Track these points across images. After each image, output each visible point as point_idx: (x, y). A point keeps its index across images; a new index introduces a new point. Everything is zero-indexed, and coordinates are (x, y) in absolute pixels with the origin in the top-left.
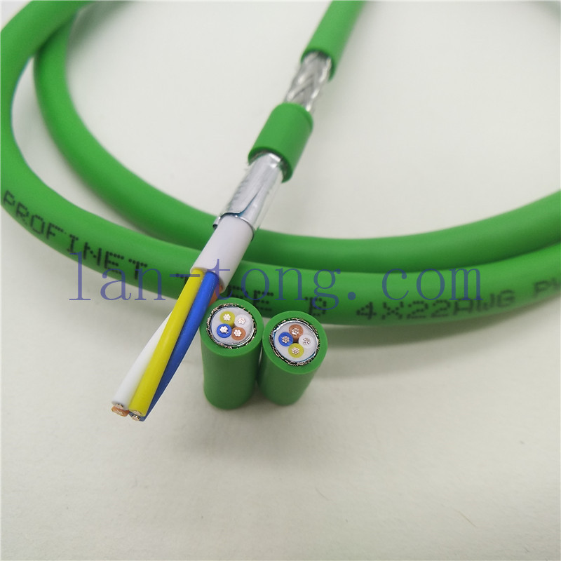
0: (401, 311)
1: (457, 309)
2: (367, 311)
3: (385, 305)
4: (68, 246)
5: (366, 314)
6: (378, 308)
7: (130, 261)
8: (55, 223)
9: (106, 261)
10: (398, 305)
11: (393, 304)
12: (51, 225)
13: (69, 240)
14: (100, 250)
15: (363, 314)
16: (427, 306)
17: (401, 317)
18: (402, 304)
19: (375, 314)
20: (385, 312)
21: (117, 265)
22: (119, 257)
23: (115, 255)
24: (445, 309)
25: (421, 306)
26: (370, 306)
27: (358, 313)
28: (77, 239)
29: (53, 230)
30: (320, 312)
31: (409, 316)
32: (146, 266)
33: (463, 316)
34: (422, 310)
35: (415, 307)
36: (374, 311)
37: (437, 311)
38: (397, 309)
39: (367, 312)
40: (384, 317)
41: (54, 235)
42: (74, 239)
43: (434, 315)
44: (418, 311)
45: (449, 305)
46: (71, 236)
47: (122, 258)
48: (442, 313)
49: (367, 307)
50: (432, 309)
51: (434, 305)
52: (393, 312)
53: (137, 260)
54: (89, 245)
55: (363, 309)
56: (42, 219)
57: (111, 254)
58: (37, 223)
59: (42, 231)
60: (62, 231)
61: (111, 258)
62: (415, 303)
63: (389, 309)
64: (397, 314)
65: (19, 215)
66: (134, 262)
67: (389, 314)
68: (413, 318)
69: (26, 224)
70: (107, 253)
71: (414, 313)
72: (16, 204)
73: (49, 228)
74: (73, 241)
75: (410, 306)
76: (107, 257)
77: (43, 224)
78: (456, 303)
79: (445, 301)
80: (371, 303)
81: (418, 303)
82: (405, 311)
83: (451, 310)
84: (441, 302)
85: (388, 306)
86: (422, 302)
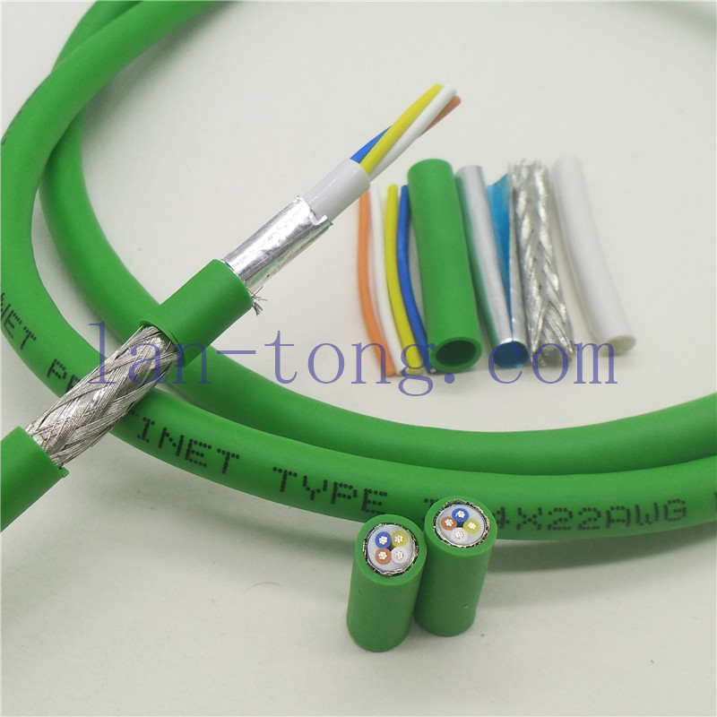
0: (539, 519)
1: (610, 521)
2: (499, 517)
3: (520, 510)
4: (140, 432)
5: (498, 522)
6: (511, 515)
7: (219, 451)
9: (189, 450)
10: (536, 512)
11: (529, 512)
14: (182, 437)
16: (571, 514)
17: (539, 527)
18: (540, 509)
19: (508, 522)
20: (520, 519)
21: (202, 455)
22: (205, 446)
23: (200, 444)
24: (595, 519)
25: (565, 515)
26: (502, 512)
28: (153, 423)
31: (550, 528)
32: (238, 457)
33: (619, 529)
34: (566, 520)
35: (556, 516)
36: (507, 518)
37: (584, 522)
38: (535, 516)
40: (519, 527)
42: (148, 423)
43: (581, 527)
44: (560, 520)
45: (599, 514)
46: (145, 419)
47: (210, 447)
48: (590, 524)
49: (498, 512)
50: (578, 519)
51: (580, 513)
52: (530, 520)
53: (227, 450)
54: (168, 431)
57: (196, 442)
61: (195, 448)
62: (555, 510)
63: (525, 516)
64: (535, 523)
66: (224, 453)
67: (524, 523)
68: (555, 529)
70: (191, 440)
71: (555, 522)
74: (147, 426)
75: (550, 513)
76: (190, 445)
78: (608, 513)
79: (595, 509)
80: (503, 509)
81: (560, 510)
82: (545, 520)
83: (603, 521)
84: (589, 510)
85: (524, 512)
86: (565, 510)
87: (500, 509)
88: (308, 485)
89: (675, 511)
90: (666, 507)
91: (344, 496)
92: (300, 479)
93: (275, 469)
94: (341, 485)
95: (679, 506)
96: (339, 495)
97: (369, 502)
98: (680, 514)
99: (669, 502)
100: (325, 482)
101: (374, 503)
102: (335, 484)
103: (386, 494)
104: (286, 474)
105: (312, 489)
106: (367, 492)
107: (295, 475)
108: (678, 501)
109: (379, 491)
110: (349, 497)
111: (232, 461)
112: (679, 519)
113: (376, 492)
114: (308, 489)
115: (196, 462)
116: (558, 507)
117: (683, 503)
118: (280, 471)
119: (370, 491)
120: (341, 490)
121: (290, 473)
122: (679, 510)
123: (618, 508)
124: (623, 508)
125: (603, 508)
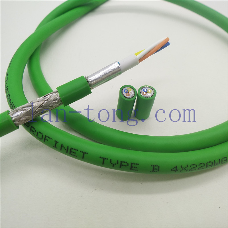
0: (187, 168)
1: (207, 166)
2: (175, 169)
3: (181, 166)
4: (54, 145)
5: (175, 170)
6: (179, 168)
7: (81, 151)
8: (48, 135)
9: (71, 151)
10: (186, 166)
11: (184, 166)
12: (46, 136)
13: (55, 143)
14: (68, 147)
15: (173, 170)
17: (187, 171)
18: (187, 165)
19: (178, 170)
21: (75, 153)
22: (76, 150)
23: (74, 149)
24: (203, 166)
26: (176, 167)
27: (171, 170)
28: (58, 142)
29: (47, 138)
30: (157, 170)
31: (190, 170)
32: (87, 153)
33: (208, 168)
34: (195, 168)
37: (200, 167)
38: (186, 168)
40: (181, 171)
41: (47, 140)
42: (56, 142)
43: (199, 169)
44: (193, 168)
46: (55, 141)
47: (78, 150)
49: (175, 168)
50: (198, 167)
51: (199, 165)
52: (184, 169)
53: (84, 151)
54: (63, 145)
55: (173, 169)
57: (73, 149)
58: (40, 135)
59: (42, 139)
60: (51, 139)
61: (73, 150)
62: (192, 165)
63: (183, 168)
65: (31, 131)
66: (82, 152)
67: (183, 170)
69: (34, 135)
70: (71, 148)
72: (30, 127)
73: (45, 137)
74: (56, 143)
75: (190, 166)
76: (71, 150)
77: (43, 135)
78: (207, 164)
79: (203, 163)
80: (176, 166)
81: (193, 165)
82: (189, 168)
83: (205, 166)
84: (202, 164)
85: (183, 167)
86: (195, 165)
87: (175, 167)
88: (112, 162)
89: (224, 161)
90: (222, 160)
91: (124, 165)
92: (109, 160)
93: (100, 157)
94: (123, 162)
95: (225, 159)
96: (123, 165)
97: (133, 167)
98: (225, 161)
99: (223, 158)
100: (118, 161)
101: (134, 167)
102: (121, 162)
103: (138, 164)
104: (104, 159)
105: (113, 163)
106: (132, 164)
107: (107, 159)
108: (225, 157)
109: (136, 163)
110: (126, 166)
111: (85, 155)
112: (225, 162)
113: (135, 164)
114: (112, 164)
115: (73, 155)
116: (193, 164)
117: (227, 158)
118: (102, 158)
119: (133, 164)
120: (123, 164)
121: (106, 159)
122: (225, 160)
123: (209, 162)
124: (211, 162)
125: (205, 163)
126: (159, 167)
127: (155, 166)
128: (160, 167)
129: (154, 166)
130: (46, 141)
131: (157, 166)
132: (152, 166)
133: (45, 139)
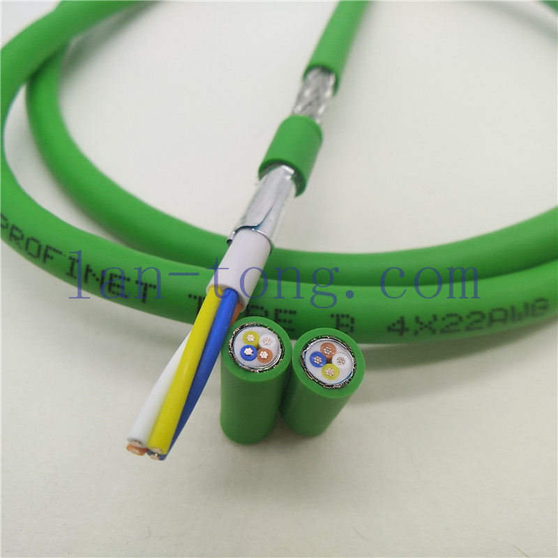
0: (435, 325)
1: (492, 321)
2: (398, 326)
3: (417, 319)
4: (68, 270)
5: (398, 330)
6: (410, 323)
8: (54, 246)
10: (431, 319)
11: (425, 319)
12: (48, 248)
13: (70, 262)
15: (394, 330)
16: (461, 319)
17: (434, 331)
18: (435, 316)
19: (407, 330)
20: (417, 326)
24: (479, 321)
25: (454, 319)
26: (402, 321)
27: (389, 329)
29: (51, 253)
30: (348, 329)
31: (443, 331)
33: (498, 328)
34: (456, 324)
35: (449, 321)
36: (407, 325)
37: (472, 324)
38: (430, 323)
39: (398, 328)
40: (416, 333)
41: (52, 258)
43: (468, 329)
44: (452, 324)
45: (483, 316)
48: (476, 325)
49: (398, 322)
50: (466, 322)
51: (468, 317)
52: (426, 326)
54: (91, 267)
55: (394, 325)
56: (38, 242)
58: (33, 247)
59: (39, 255)
60: (61, 253)
62: (448, 316)
63: (422, 323)
64: (430, 328)
65: (13, 239)
67: (421, 329)
68: (447, 332)
69: (20, 248)
71: (448, 326)
72: (10, 227)
73: (46, 250)
75: (443, 319)
77: (40, 246)
78: (491, 315)
79: (480, 312)
80: (402, 318)
81: (452, 315)
82: (438, 325)
83: (486, 322)
84: (475, 313)
85: (422, 319)
86: (456, 315)
87: (399, 319)
93: (190, 296)
94: (253, 307)
101: (285, 321)
103: (294, 312)
104: (200, 300)
106: (277, 311)
109: (288, 310)
113: (285, 312)
116: (450, 313)
118: (195, 297)
119: (280, 311)
120: (253, 311)
124: (502, 309)
125: (486, 311)
126: (353, 320)
127: (343, 316)
128: (355, 321)
129: (338, 316)
130: (48, 260)
131: (348, 316)
132: (332, 316)
133: (46, 256)
